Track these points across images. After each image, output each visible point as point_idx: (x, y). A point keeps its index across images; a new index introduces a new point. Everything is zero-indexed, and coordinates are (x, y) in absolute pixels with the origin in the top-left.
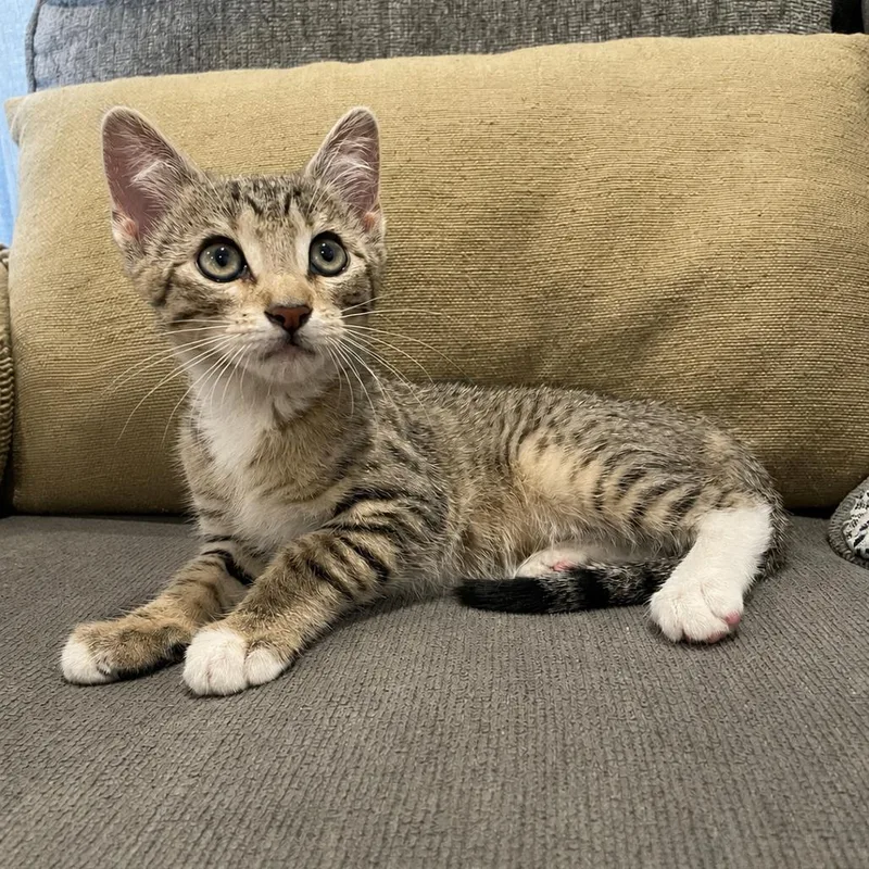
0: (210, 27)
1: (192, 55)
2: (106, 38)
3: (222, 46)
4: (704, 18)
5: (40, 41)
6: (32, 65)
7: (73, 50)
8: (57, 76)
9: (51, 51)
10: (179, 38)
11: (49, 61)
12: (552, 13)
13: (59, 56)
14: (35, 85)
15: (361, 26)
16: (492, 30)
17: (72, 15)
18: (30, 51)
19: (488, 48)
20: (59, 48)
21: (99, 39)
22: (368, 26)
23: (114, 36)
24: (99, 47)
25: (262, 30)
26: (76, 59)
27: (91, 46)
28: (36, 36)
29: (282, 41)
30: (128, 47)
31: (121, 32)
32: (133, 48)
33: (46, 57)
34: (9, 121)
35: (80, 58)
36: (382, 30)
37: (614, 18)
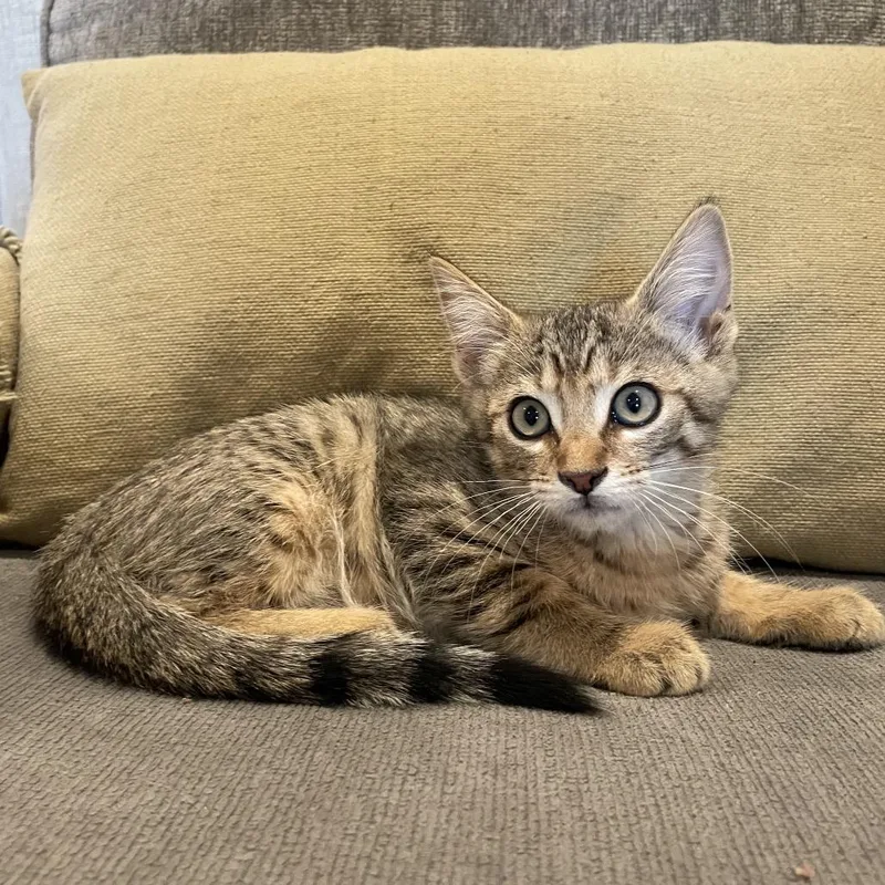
0: (249, 12)
1: (225, 40)
2: (131, 17)
3: (260, 32)
4: (789, 27)
5: (57, 17)
6: (46, 42)
7: (95, 28)
8: (74, 56)
9: (69, 28)
10: (212, 21)
11: (67, 37)
12: (621, 14)
13: (81, 34)
14: (49, 62)
15: (411, 17)
16: (555, 28)
18: (45, 28)
19: (548, 44)
20: (79, 25)
21: (125, 18)
22: (419, 18)
23: (141, 17)
24: (124, 27)
25: (303, 16)
26: (97, 39)
27: (115, 25)
28: (52, 12)
29: (324, 30)
30: (157, 28)
31: (148, 12)
32: (162, 28)
33: (63, 36)
34: (26, 96)
35: (102, 38)
36: (434, 23)
37: (689, 22)
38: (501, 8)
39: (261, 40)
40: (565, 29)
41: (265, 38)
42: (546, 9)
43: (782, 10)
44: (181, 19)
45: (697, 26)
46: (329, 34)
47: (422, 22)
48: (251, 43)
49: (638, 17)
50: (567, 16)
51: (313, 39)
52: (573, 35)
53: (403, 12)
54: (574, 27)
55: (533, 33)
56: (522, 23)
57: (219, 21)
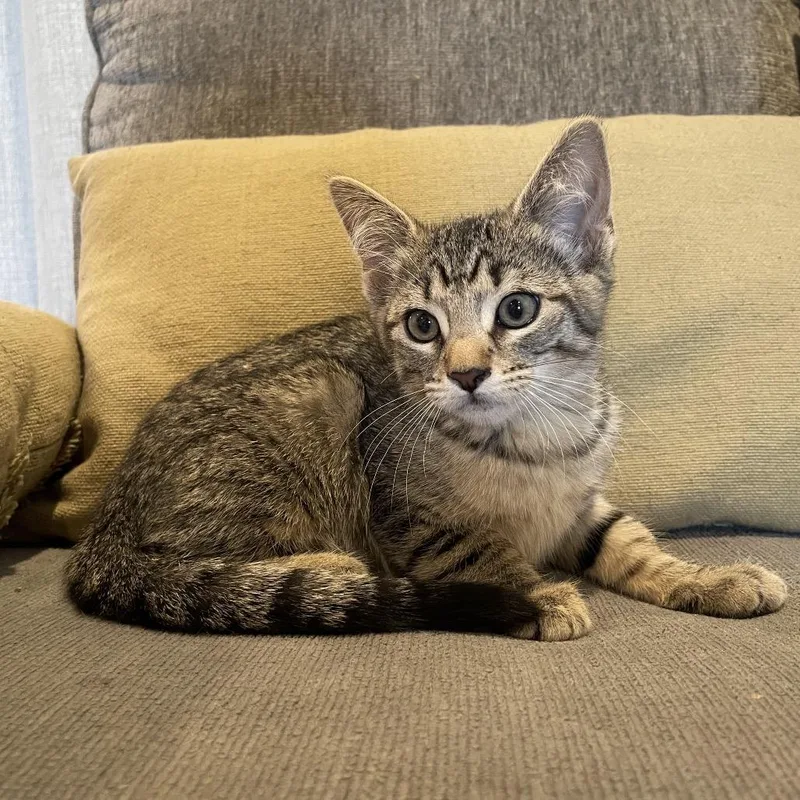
0: (261, 102)
1: (241, 124)
2: (162, 109)
3: (270, 117)
5: (97, 113)
6: (87, 133)
7: (130, 119)
8: (113, 142)
9: (108, 121)
10: (230, 110)
11: (105, 128)
12: (563, 97)
13: (117, 125)
14: (89, 150)
15: (394, 103)
16: (511, 109)
17: (130, 90)
18: (86, 122)
19: (507, 122)
20: (116, 119)
21: (156, 111)
22: (400, 104)
23: (169, 109)
24: (156, 117)
25: (306, 105)
26: (133, 127)
27: (148, 116)
28: (93, 109)
29: (323, 114)
30: (184, 116)
31: (177, 104)
32: (188, 117)
33: (102, 127)
34: (72, 177)
35: (137, 126)
36: (413, 107)
37: (617, 104)
38: (466, 95)
39: (271, 124)
40: (518, 110)
41: (275, 122)
42: (502, 95)
43: (689, 94)
44: (204, 109)
45: (624, 106)
46: (327, 118)
47: (403, 107)
48: (263, 126)
50: (520, 101)
51: (314, 122)
52: (525, 115)
53: (387, 99)
54: (526, 108)
55: (494, 113)
56: (484, 106)
57: (236, 109)
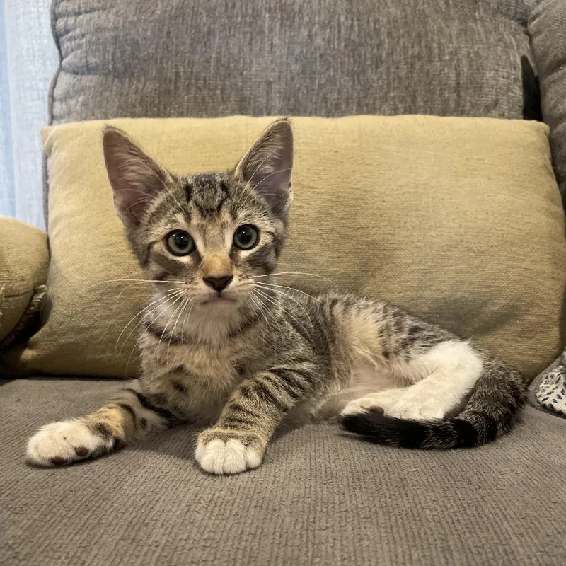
0: (168, 92)
1: (154, 106)
2: (102, 94)
5: (58, 92)
6: (51, 106)
7: (81, 99)
8: (68, 115)
9: (66, 99)
10: (147, 97)
11: (64, 103)
12: (366, 97)
13: (72, 102)
14: (52, 118)
15: (255, 97)
16: (331, 103)
17: (81, 79)
18: (51, 99)
20: (71, 97)
21: (98, 94)
22: (259, 97)
23: (108, 93)
24: (98, 99)
25: (197, 95)
26: (82, 105)
27: (92, 97)
28: (55, 90)
29: (209, 102)
30: (116, 100)
31: (112, 91)
32: (119, 100)
33: (62, 103)
34: (43, 141)
35: (85, 104)
36: (268, 100)
37: (401, 102)
38: (303, 93)
39: (174, 108)
40: (337, 105)
41: (176, 106)
42: (326, 94)
43: (449, 96)
44: (130, 95)
45: (405, 104)
46: (211, 104)
47: (261, 100)
48: (168, 109)
49: (375, 98)
50: (338, 98)
51: (202, 107)
52: (341, 108)
53: (251, 94)
54: (341, 104)
55: (320, 106)
56: (314, 101)
57: (151, 97)
